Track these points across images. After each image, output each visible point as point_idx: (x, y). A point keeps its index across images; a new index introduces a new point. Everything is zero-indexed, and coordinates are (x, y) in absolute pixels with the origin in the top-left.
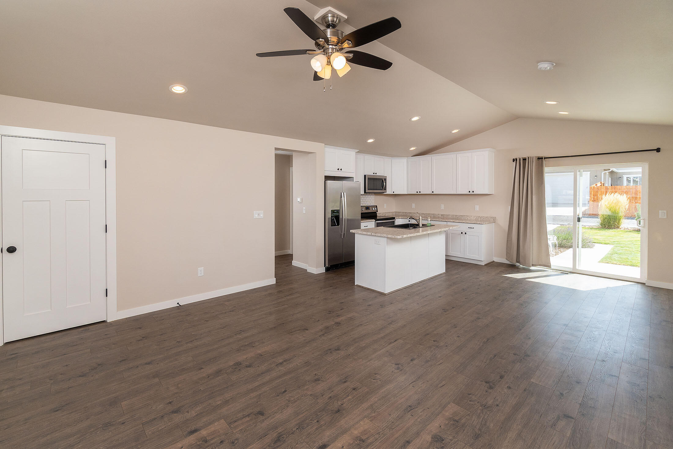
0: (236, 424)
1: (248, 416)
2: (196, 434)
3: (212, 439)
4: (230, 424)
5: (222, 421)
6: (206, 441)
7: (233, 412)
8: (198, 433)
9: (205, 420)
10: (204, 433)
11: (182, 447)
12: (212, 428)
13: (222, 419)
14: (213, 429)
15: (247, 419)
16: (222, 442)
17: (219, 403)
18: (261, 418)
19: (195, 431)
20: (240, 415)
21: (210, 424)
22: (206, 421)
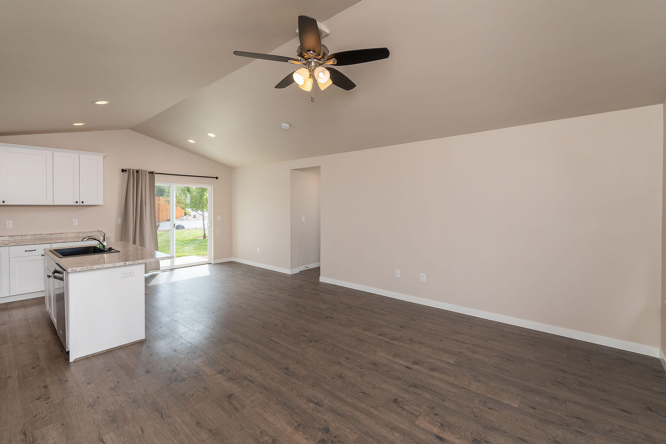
0: (414, 412)
1: (402, 408)
2: (441, 435)
3: (438, 422)
4: (417, 417)
5: (417, 422)
6: (442, 425)
7: (403, 419)
8: (438, 434)
9: (423, 436)
10: (436, 430)
11: (458, 438)
12: (429, 427)
13: (415, 424)
14: (428, 425)
15: (405, 407)
16: (436, 415)
17: (398, 434)
18: (399, 399)
19: (438, 437)
20: (404, 413)
21: (424, 430)
22: (424, 434)
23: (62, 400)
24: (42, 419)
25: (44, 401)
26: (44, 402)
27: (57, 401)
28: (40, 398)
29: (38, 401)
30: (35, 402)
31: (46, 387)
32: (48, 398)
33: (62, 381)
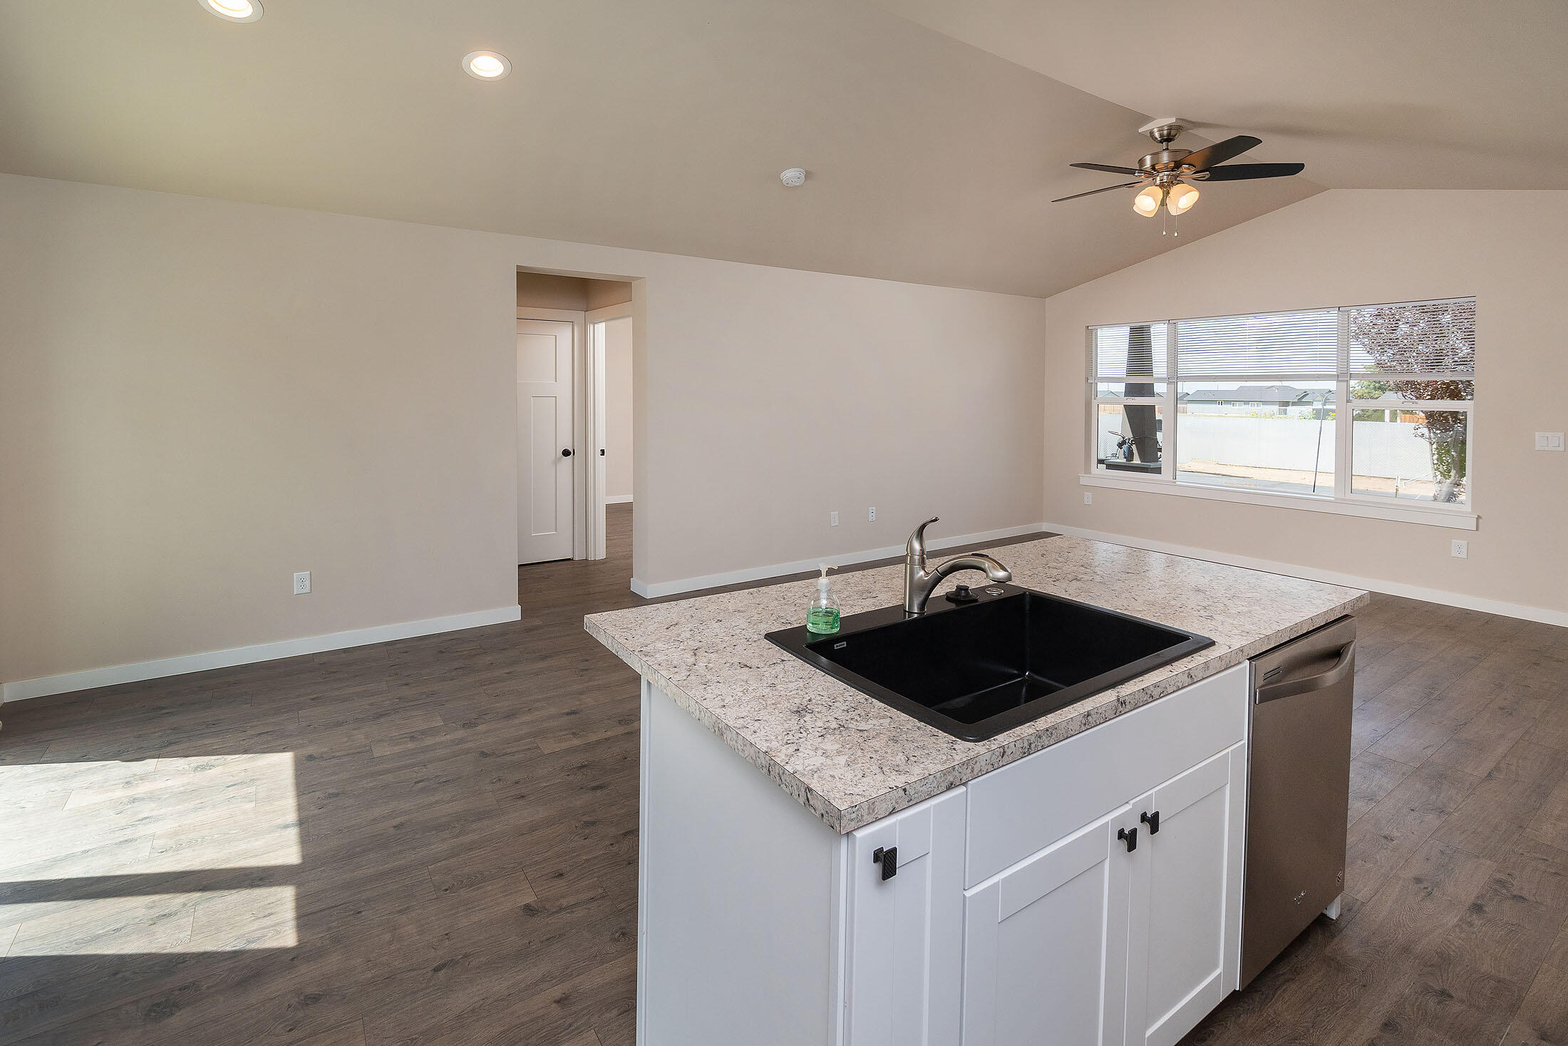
23: (1478, 857)
24: (1547, 860)
25: (1512, 885)
26: (1515, 883)
27: (1489, 862)
28: (1515, 896)
29: (1525, 893)
30: (1532, 898)
31: (1477, 908)
32: (1499, 881)
33: (1427, 888)
